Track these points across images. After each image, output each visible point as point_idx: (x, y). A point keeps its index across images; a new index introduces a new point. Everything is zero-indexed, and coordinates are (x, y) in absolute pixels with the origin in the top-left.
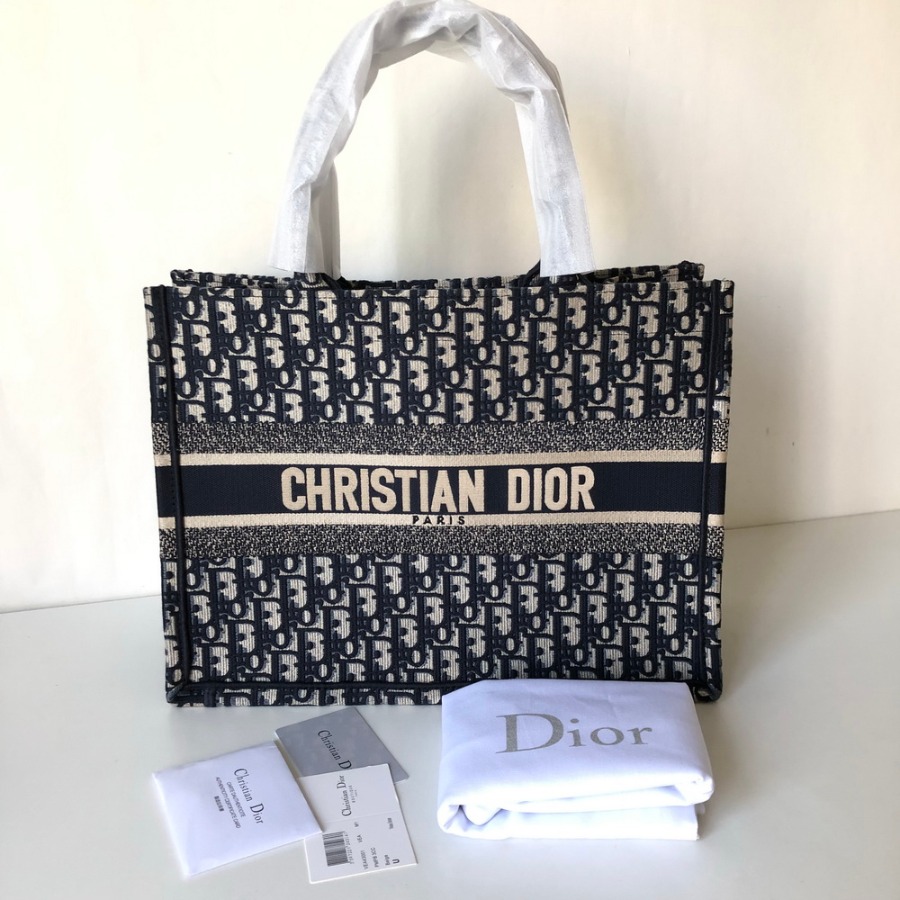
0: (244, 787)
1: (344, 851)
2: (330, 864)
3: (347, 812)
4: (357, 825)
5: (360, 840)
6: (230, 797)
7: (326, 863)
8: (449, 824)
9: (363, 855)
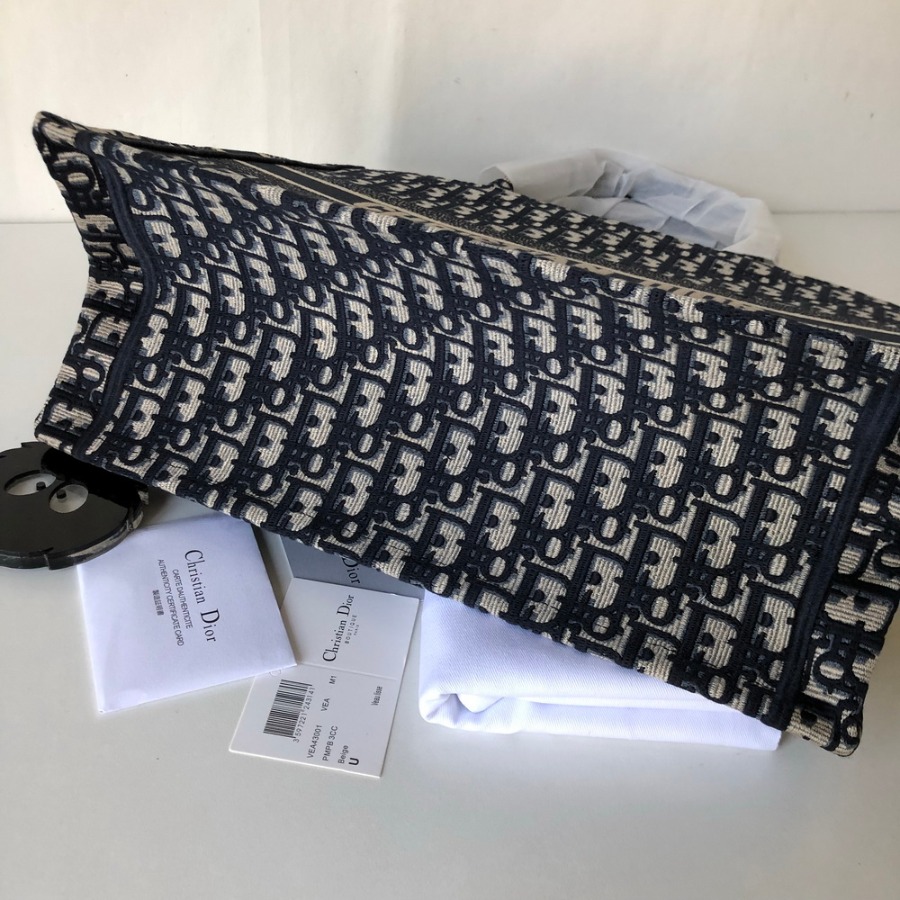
0: (196, 581)
1: (295, 717)
2: (267, 730)
3: (330, 655)
4: (332, 682)
5: (325, 706)
6: (175, 593)
7: (263, 728)
8: (434, 713)
9: (318, 732)
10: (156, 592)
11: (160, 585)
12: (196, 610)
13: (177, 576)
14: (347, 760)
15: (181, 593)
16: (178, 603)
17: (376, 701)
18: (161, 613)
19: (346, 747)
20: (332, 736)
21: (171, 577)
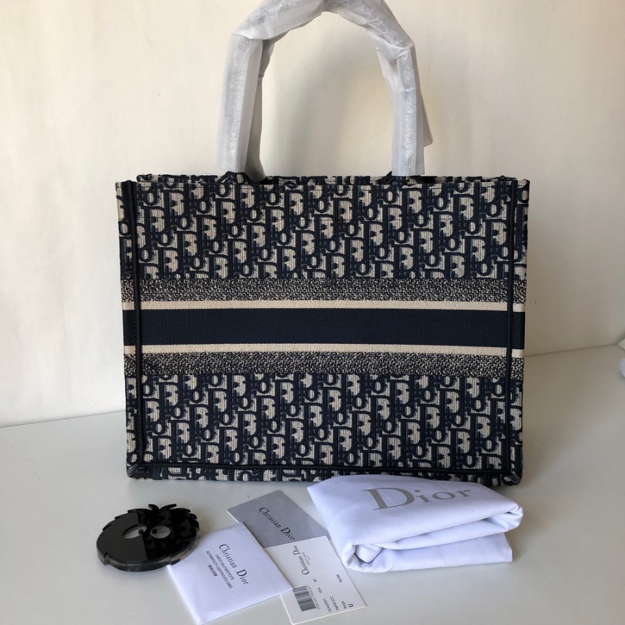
10: (210, 566)
11: (211, 563)
12: (233, 571)
13: (218, 557)
14: (347, 606)
15: (223, 565)
16: (223, 570)
17: (341, 581)
18: (216, 575)
19: (343, 602)
20: (333, 601)
21: (215, 558)
